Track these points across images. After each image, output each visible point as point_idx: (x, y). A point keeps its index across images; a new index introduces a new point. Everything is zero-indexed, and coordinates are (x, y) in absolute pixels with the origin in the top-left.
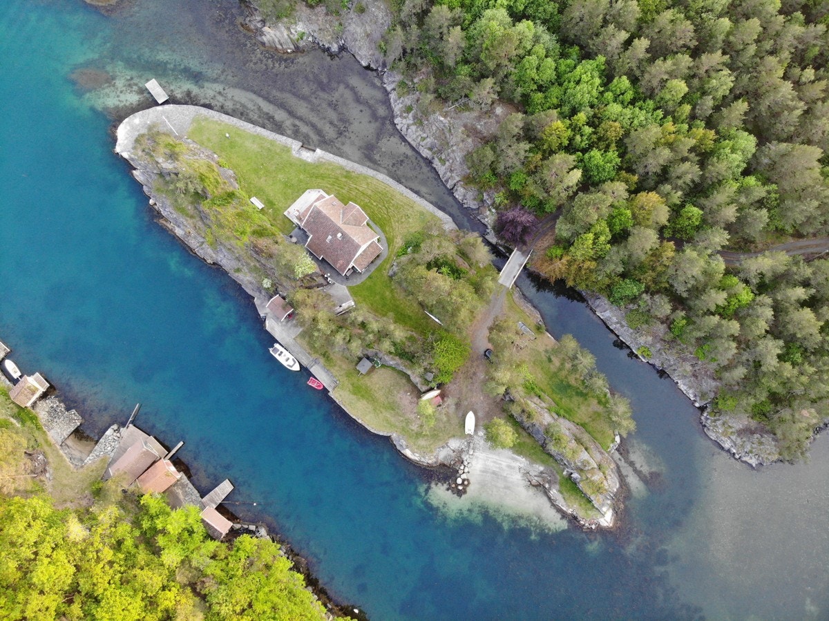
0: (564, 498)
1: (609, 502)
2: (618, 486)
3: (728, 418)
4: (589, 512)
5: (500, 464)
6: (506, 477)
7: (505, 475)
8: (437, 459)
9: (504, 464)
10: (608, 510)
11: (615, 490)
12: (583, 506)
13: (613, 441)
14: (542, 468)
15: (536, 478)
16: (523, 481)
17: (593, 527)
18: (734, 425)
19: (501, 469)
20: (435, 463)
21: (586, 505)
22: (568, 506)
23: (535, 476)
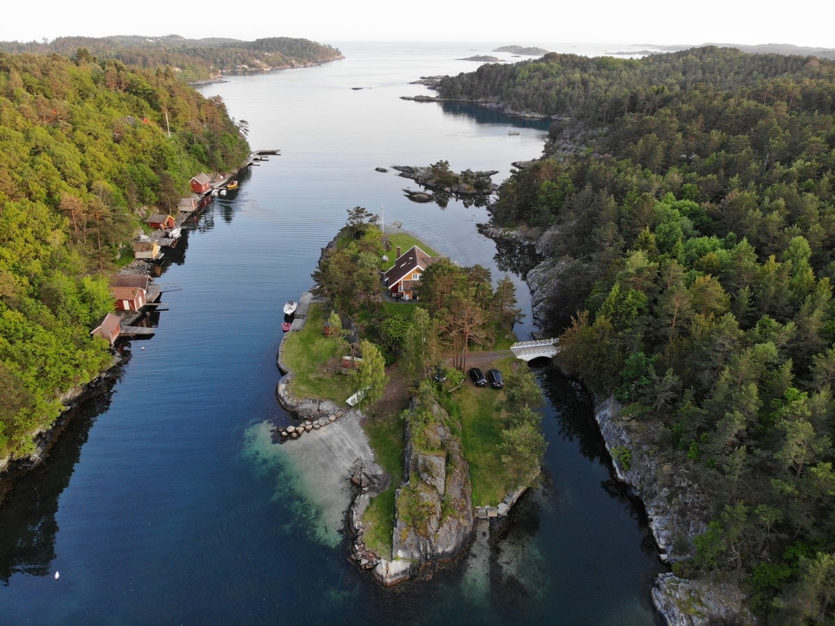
0: (368, 508)
1: (417, 555)
2: (449, 549)
3: (704, 588)
4: (379, 543)
5: (345, 445)
6: (336, 457)
7: (337, 455)
8: (296, 406)
9: (349, 446)
10: (404, 559)
11: (440, 550)
12: (379, 532)
13: (494, 505)
14: (380, 472)
15: (363, 476)
16: (347, 472)
17: (364, 562)
18: (711, 604)
19: (340, 449)
20: (292, 407)
21: (383, 533)
22: (363, 518)
23: (365, 474)
